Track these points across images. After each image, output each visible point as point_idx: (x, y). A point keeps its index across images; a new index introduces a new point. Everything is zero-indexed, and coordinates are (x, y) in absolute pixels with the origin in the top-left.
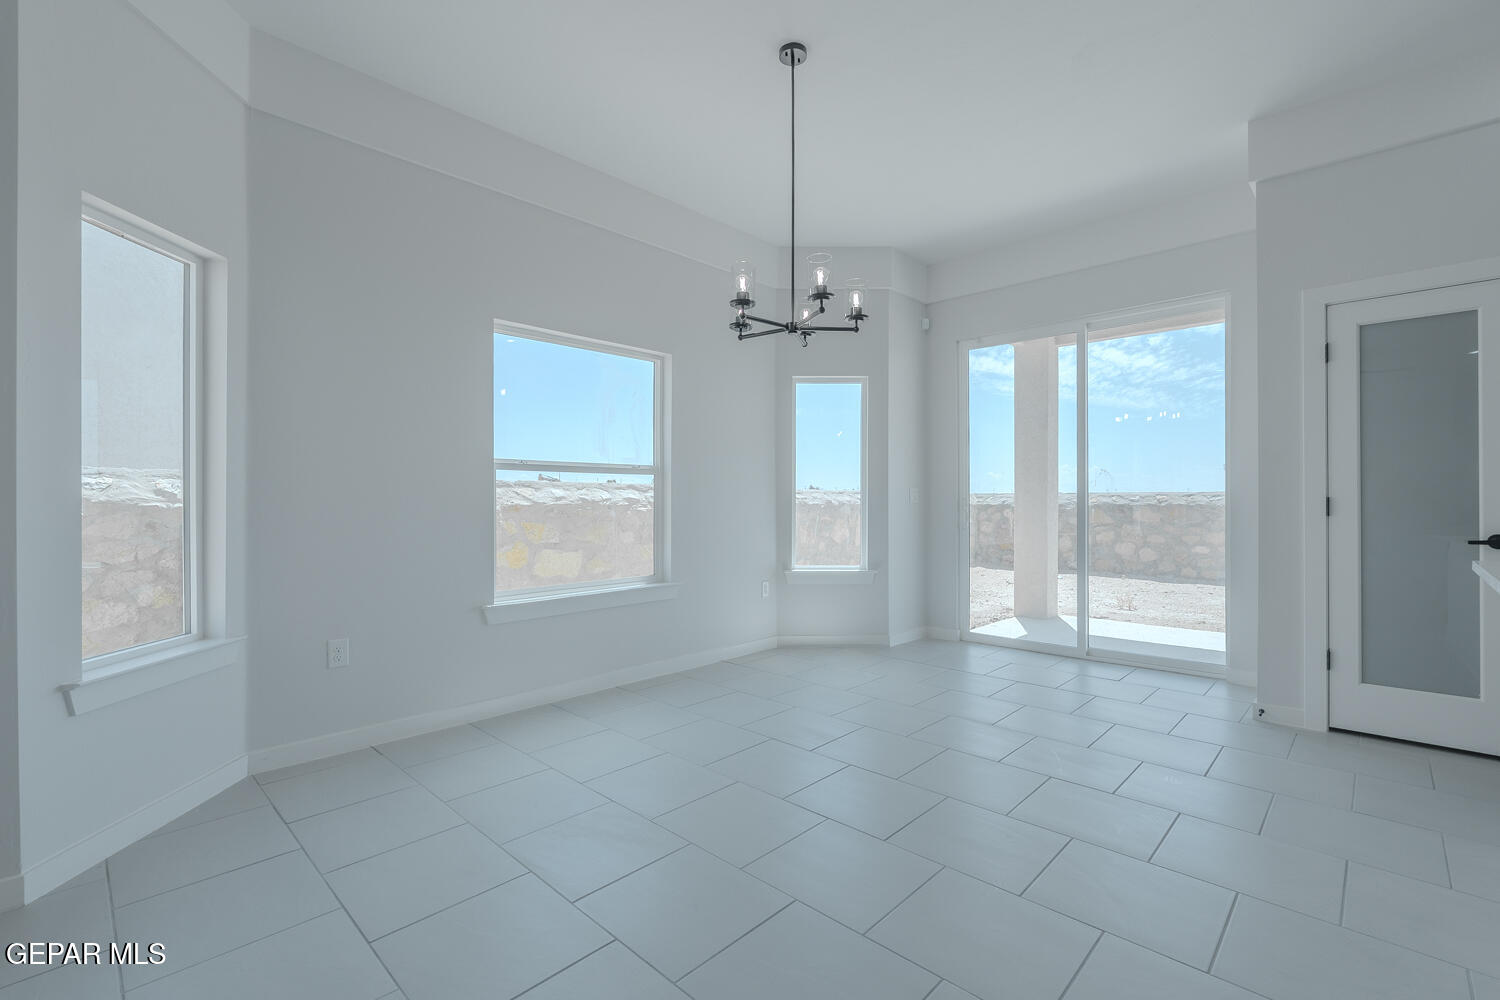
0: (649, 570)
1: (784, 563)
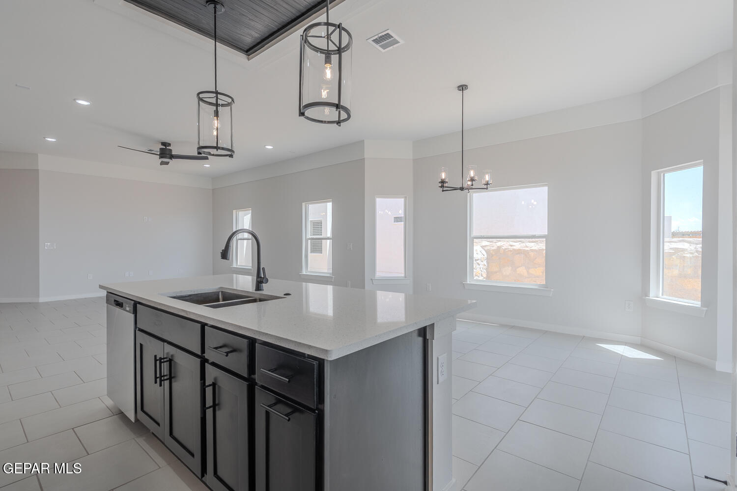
1: (646, 291)
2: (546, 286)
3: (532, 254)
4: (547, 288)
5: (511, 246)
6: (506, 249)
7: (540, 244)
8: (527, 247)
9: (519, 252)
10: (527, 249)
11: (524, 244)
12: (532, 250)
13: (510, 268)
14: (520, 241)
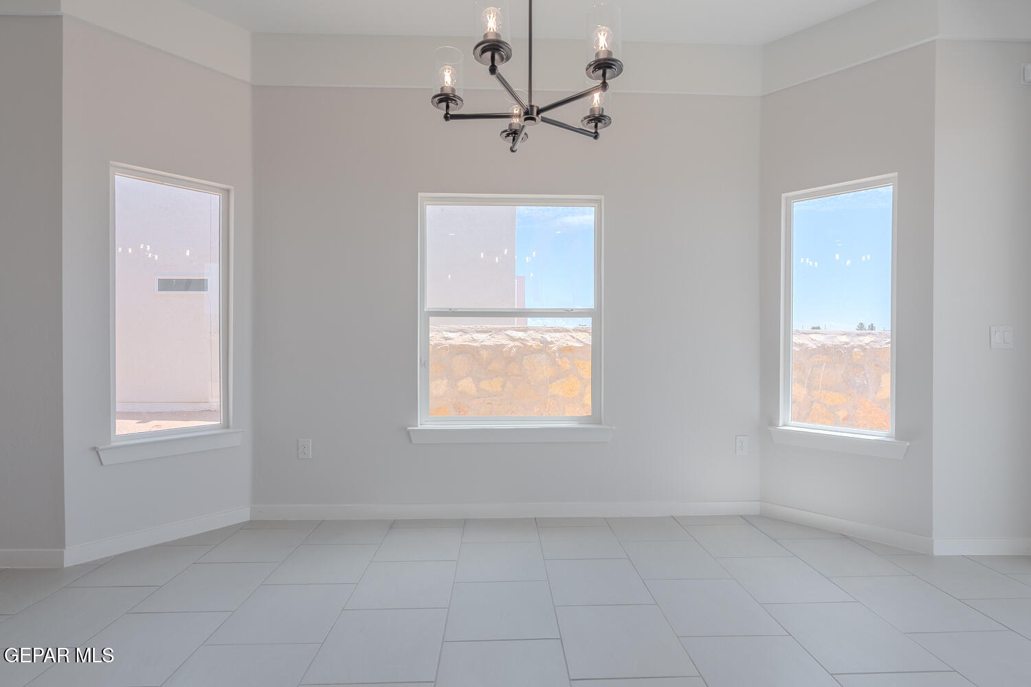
0: (587, 411)
1: (769, 417)
2: (595, 418)
3: (484, 354)
4: (600, 423)
5: (446, 339)
6: (437, 345)
7: (496, 336)
8: (474, 340)
9: (462, 350)
10: (475, 345)
11: (468, 336)
12: (485, 347)
13: (445, 381)
14: (460, 331)
